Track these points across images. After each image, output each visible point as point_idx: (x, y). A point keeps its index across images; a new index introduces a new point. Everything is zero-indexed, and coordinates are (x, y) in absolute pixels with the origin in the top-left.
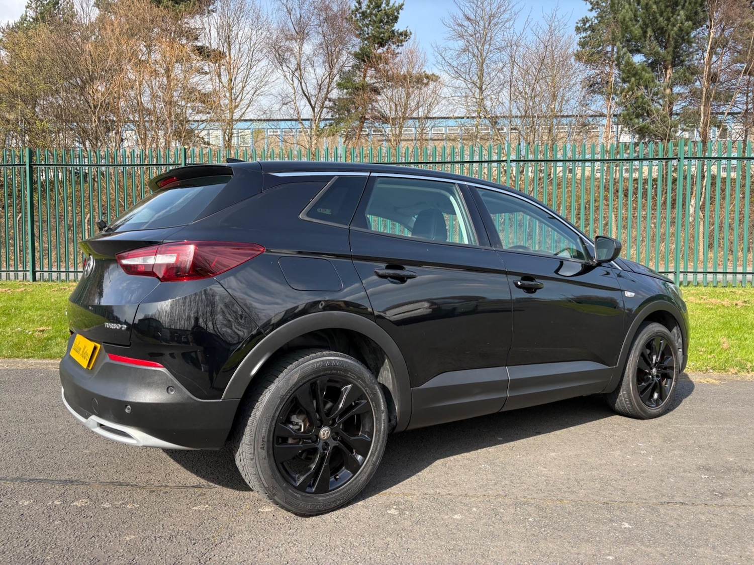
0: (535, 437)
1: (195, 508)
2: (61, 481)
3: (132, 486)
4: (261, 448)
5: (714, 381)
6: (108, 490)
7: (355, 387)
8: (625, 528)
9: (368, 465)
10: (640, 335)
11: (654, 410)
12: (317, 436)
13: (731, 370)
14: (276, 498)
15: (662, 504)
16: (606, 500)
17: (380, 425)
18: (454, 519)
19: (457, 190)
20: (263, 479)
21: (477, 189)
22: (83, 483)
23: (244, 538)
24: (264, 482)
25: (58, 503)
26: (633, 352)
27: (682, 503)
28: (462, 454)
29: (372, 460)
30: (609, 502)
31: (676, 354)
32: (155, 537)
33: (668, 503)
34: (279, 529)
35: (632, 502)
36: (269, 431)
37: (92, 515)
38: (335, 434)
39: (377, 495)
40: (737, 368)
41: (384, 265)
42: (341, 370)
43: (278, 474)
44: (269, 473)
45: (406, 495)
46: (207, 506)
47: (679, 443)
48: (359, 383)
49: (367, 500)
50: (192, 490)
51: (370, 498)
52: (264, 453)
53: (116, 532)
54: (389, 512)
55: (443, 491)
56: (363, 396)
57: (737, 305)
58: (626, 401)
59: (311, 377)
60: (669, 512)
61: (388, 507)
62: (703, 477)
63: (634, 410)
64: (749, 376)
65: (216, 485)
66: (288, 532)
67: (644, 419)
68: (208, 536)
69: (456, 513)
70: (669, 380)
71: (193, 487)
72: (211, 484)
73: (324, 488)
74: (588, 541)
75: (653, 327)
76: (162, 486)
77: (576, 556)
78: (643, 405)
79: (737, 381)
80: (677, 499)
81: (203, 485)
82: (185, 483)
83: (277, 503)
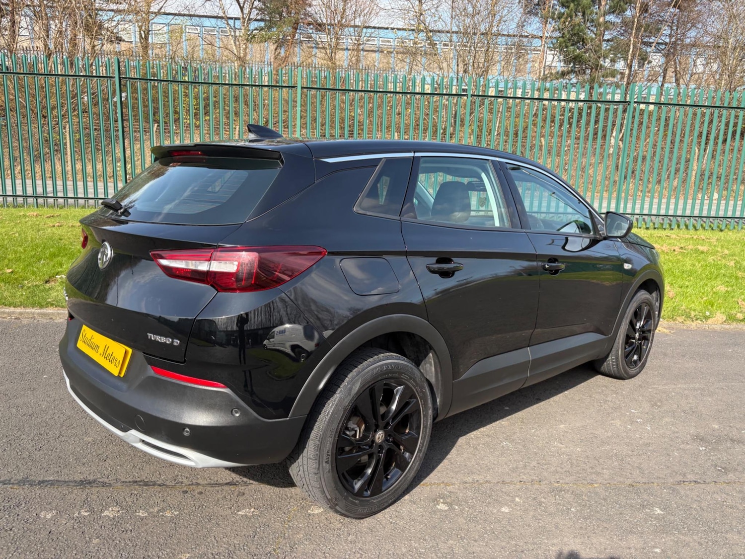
0: (537, 405)
1: (240, 513)
2: (76, 482)
3: (160, 485)
4: (326, 462)
5: (665, 330)
6: (136, 492)
7: (407, 388)
8: (658, 514)
9: (416, 461)
10: (631, 303)
11: (632, 371)
12: (373, 441)
13: (678, 318)
14: (337, 508)
15: (679, 483)
16: (629, 481)
17: (426, 421)
18: (503, 512)
19: (489, 166)
20: (326, 492)
21: (507, 165)
22: (104, 485)
23: (307, 550)
24: (327, 494)
25: (86, 514)
26: (624, 320)
27: (695, 482)
28: (480, 430)
29: (419, 456)
30: (634, 484)
31: (654, 318)
32: (212, 554)
33: (684, 482)
34: (339, 536)
35: (653, 483)
36: (333, 443)
37: (130, 528)
38: (387, 435)
39: (419, 486)
40: (683, 317)
41: (434, 259)
42: (395, 373)
43: (340, 485)
44: (333, 485)
45: (446, 484)
46: (252, 510)
47: (665, 408)
48: (411, 384)
49: (411, 492)
50: (226, 488)
51: (414, 491)
52: (328, 467)
53: (168, 550)
54: (439, 507)
55: (480, 478)
56: (413, 396)
57: (674, 250)
58: (613, 365)
59: (370, 384)
60: (688, 492)
61: (435, 501)
62: (701, 448)
63: (619, 373)
64: (694, 324)
65: (251, 481)
66: (349, 539)
67: (624, 379)
68: (269, 549)
69: (502, 505)
70: (646, 341)
71: (227, 484)
72: (245, 479)
73: (377, 491)
74: (631, 532)
75: (641, 295)
76: (192, 484)
77: (628, 550)
78: (627, 367)
79: (684, 330)
80: (690, 477)
81: (237, 481)
82: (216, 479)
83: (337, 512)
